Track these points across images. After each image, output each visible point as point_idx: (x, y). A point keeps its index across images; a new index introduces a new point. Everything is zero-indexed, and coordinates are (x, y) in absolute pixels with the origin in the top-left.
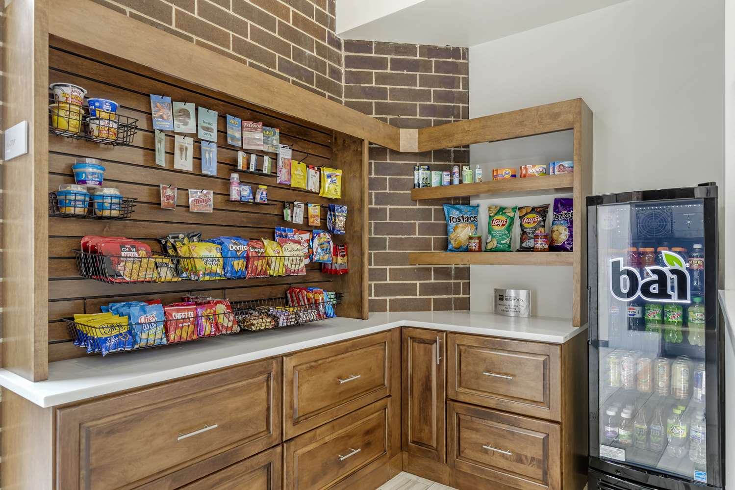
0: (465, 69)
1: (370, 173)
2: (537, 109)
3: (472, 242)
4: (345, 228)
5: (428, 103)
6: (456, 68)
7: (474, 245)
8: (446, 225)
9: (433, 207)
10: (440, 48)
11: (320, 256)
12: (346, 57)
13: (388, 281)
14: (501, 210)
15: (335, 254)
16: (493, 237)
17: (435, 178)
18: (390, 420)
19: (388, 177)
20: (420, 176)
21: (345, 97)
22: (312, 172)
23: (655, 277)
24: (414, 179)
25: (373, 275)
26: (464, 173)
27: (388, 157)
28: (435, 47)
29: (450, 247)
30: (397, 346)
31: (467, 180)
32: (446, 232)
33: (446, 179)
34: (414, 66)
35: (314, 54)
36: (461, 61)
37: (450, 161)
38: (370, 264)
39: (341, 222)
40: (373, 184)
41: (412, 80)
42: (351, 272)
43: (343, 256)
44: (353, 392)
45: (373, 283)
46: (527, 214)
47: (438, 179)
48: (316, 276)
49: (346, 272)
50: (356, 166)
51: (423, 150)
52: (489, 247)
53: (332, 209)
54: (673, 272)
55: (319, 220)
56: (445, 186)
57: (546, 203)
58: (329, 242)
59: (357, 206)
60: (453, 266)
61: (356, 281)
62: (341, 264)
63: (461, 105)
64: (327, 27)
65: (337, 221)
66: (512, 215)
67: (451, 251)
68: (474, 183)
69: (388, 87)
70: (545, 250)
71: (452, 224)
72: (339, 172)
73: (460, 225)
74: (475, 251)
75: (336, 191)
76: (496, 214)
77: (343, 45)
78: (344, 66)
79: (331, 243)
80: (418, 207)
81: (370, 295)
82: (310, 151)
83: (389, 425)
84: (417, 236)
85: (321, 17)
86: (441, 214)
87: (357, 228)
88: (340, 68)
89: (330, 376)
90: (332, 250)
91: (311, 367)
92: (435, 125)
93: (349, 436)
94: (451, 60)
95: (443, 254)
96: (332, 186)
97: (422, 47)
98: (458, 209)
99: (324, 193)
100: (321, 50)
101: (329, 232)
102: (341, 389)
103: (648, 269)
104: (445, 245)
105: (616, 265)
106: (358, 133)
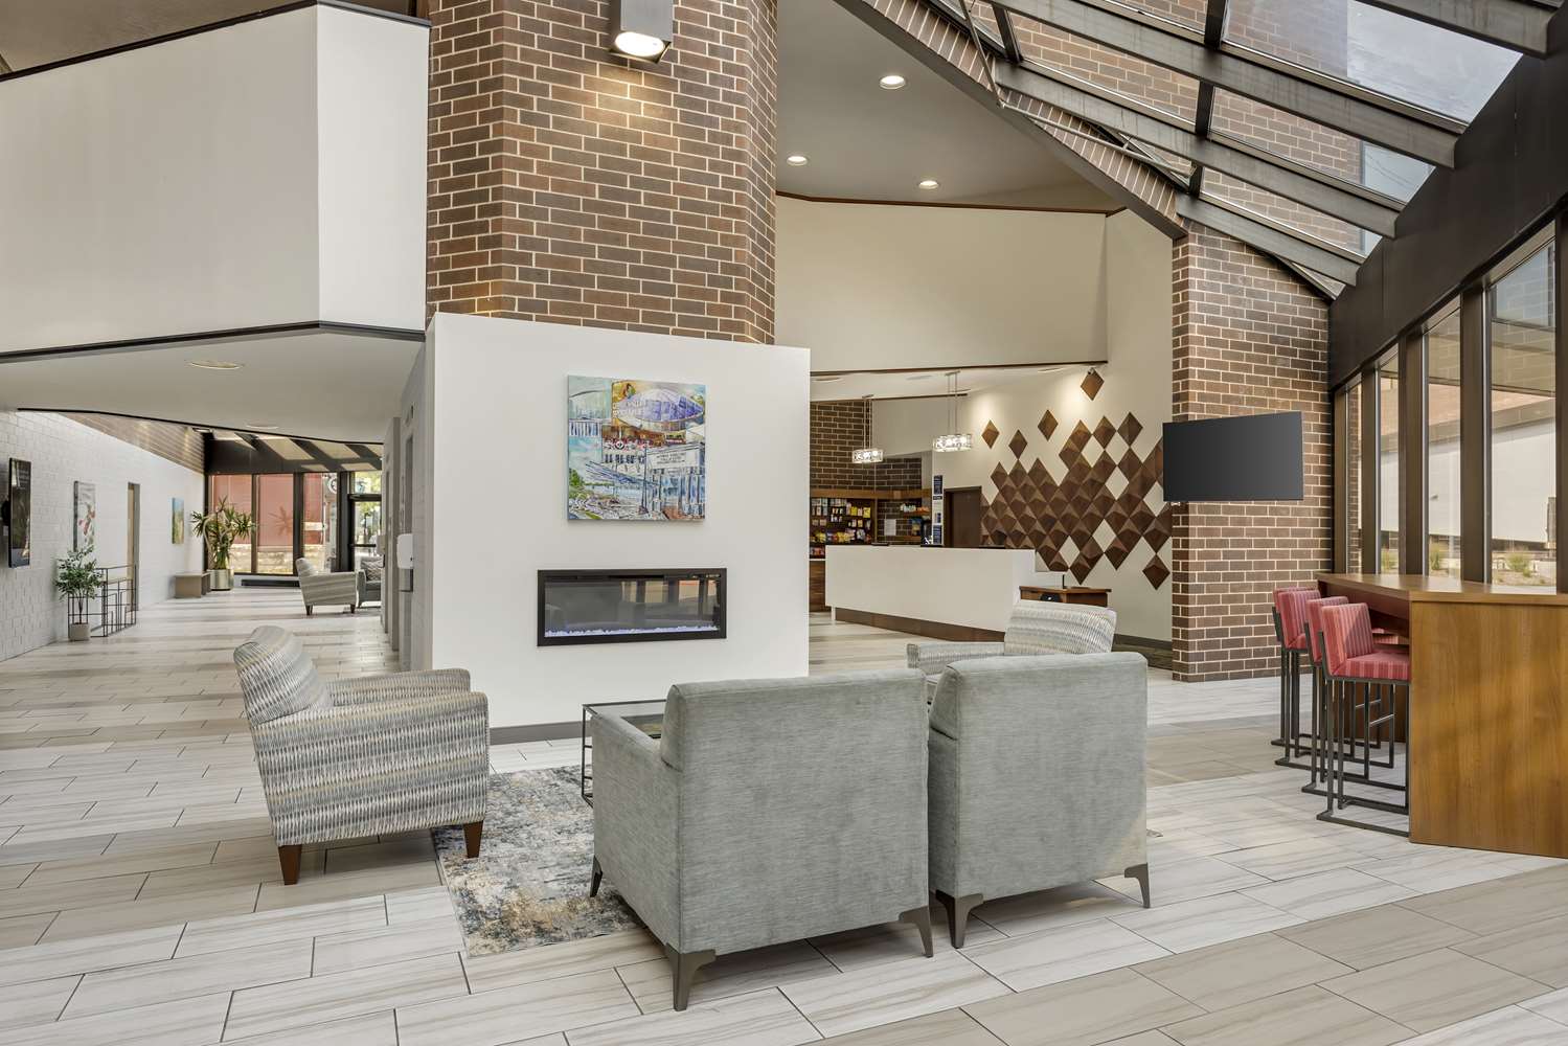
5: (907, 480)
9: (907, 519)
24: (901, 509)
27: (891, 501)
37: (914, 502)
51: (904, 498)
63: (919, 481)
86: (909, 522)
92: (909, 489)
106: (872, 497)
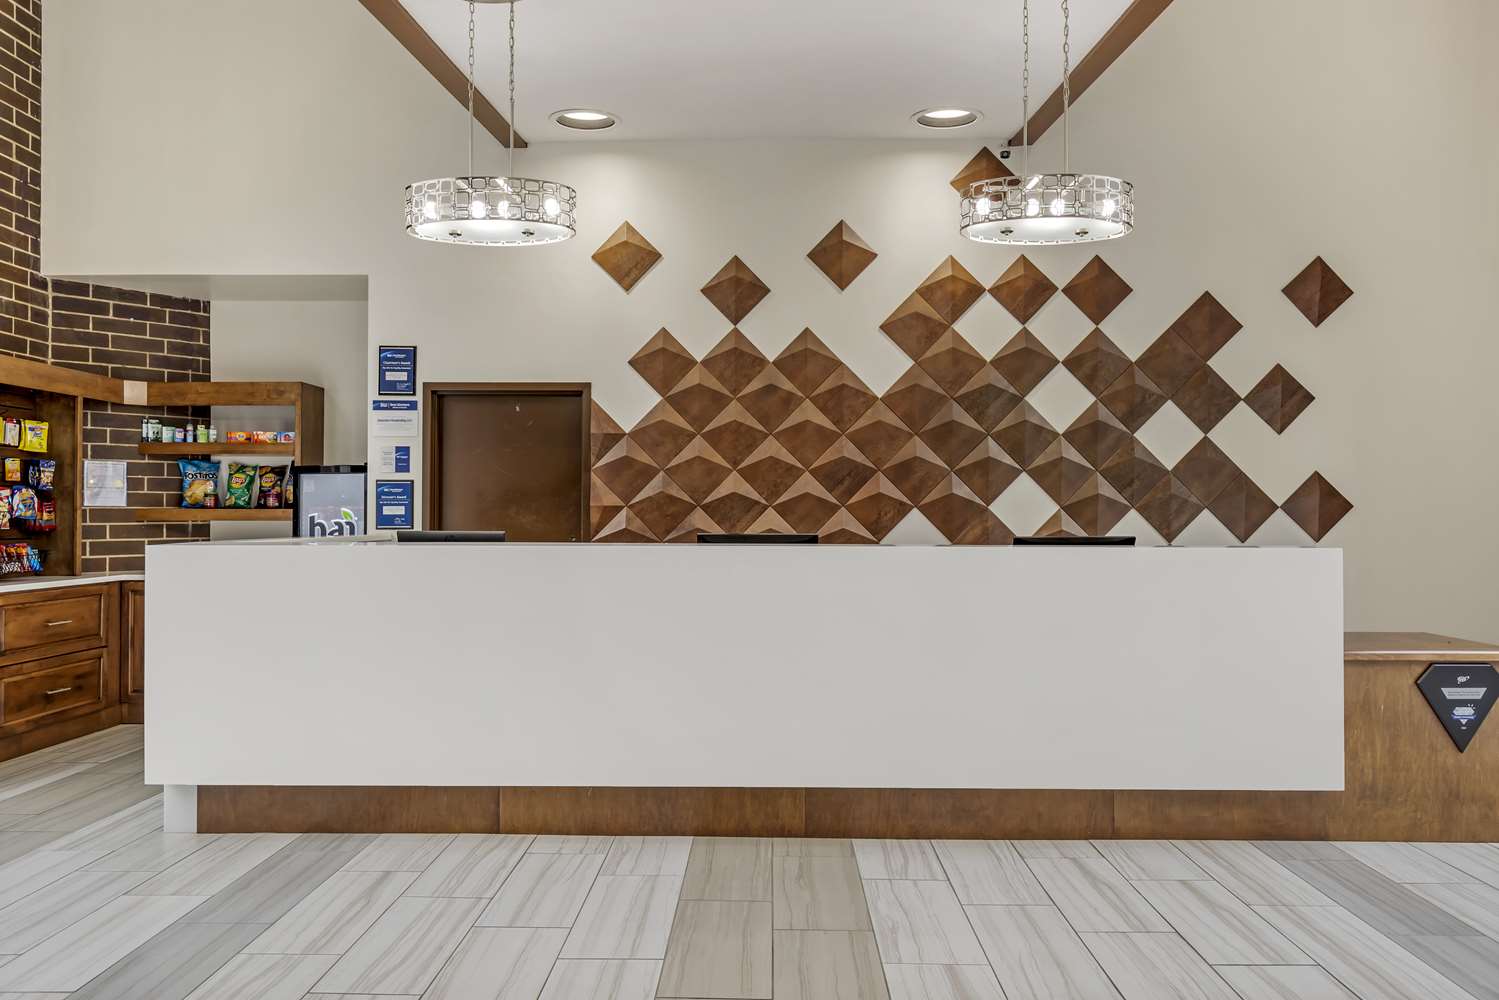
0: (206, 322)
1: (85, 424)
2: (266, 384)
3: (208, 499)
4: (52, 484)
5: (161, 354)
6: (195, 321)
7: (210, 502)
8: (182, 481)
9: (166, 462)
10: (176, 299)
11: (21, 512)
12: (54, 298)
13: (108, 539)
14: (242, 468)
15: (41, 510)
16: (232, 494)
17: (167, 434)
18: (106, 669)
19: (108, 429)
20: (149, 430)
21: (53, 341)
22: (10, 425)
23: (336, 527)
24: (142, 432)
25: (88, 532)
26: (198, 433)
27: (109, 407)
28: (170, 297)
29: (184, 503)
30: (116, 601)
31: (202, 440)
32: (181, 488)
33: (179, 436)
34: (145, 314)
35: (13, 299)
36: (202, 314)
37: (187, 415)
38: (84, 521)
39: (47, 476)
40: (87, 436)
41: (141, 329)
42: (59, 528)
43: (49, 512)
44: (63, 638)
45: (88, 541)
46: (266, 473)
47: (170, 435)
48: (16, 534)
49: (53, 529)
50: (67, 421)
51: (153, 404)
52: (228, 504)
53: (36, 464)
54: (347, 523)
55: (19, 474)
56: (178, 443)
57: (285, 464)
58: (32, 498)
59: (68, 461)
60: (190, 523)
61: (67, 537)
62: (47, 520)
63: (201, 359)
64: (28, 267)
65: (42, 476)
66: (251, 473)
67: (186, 507)
68: (208, 443)
69: (110, 334)
70: (276, 508)
71: (188, 480)
72: (45, 426)
73: (197, 482)
74: (210, 508)
75: (40, 444)
76: (236, 473)
77: (50, 285)
78: (51, 307)
79: (36, 499)
80: (147, 461)
81: (84, 554)
82: (8, 404)
83: (104, 675)
84: (146, 491)
85: (22, 259)
86: (174, 470)
87: (68, 483)
88: (46, 310)
89: (37, 619)
90: (36, 506)
91: (18, 608)
92: (169, 380)
93: (59, 676)
94: (189, 312)
95: (175, 510)
96: (35, 440)
97: (152, 296)
98: (195, 465)
99: (24, 446)
100: (21, 294)
101: (32, 487)
102: (50, 632)
103: (333, 521)
104: (179, 501)
105: (312, 518)
106: (70, 390)
